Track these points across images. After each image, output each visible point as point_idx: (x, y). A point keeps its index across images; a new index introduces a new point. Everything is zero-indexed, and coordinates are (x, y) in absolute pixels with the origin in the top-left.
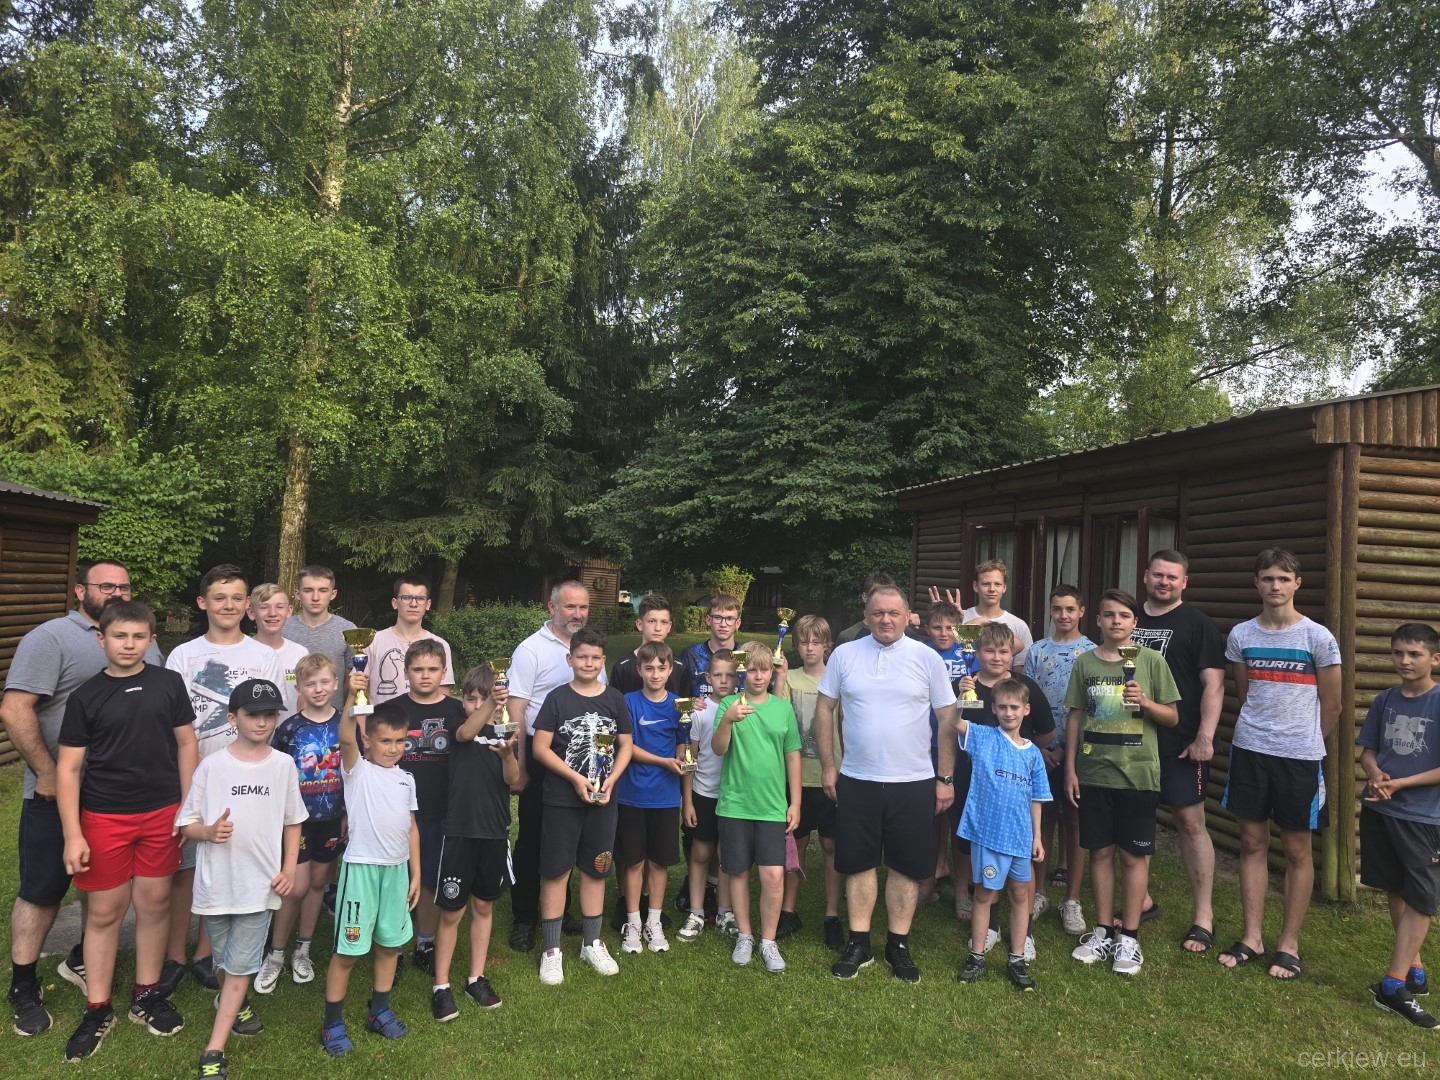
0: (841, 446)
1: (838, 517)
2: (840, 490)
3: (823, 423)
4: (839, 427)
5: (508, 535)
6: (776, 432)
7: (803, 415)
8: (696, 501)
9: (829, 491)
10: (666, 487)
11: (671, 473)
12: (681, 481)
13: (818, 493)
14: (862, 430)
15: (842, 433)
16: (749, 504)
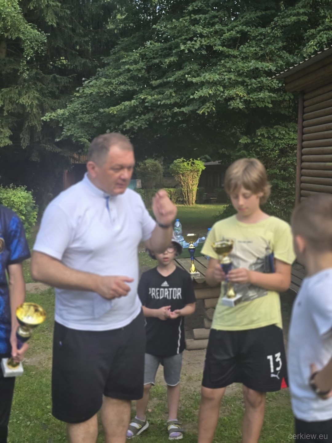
0: (243, 48)
1: (241, 106)
2: (243, 83)
3: (229, 30)
4: (242, 32)
5: (11, 138)
6: (191, 39)
7: (213, 25)
8: (133, 101)
9: (234, 84)
10: (111, 92)
11: (115, 81)
12: (122, 87)
13: (225, 87)
14: (261, 34)
15: (244, 38)
16: (172, 101)
